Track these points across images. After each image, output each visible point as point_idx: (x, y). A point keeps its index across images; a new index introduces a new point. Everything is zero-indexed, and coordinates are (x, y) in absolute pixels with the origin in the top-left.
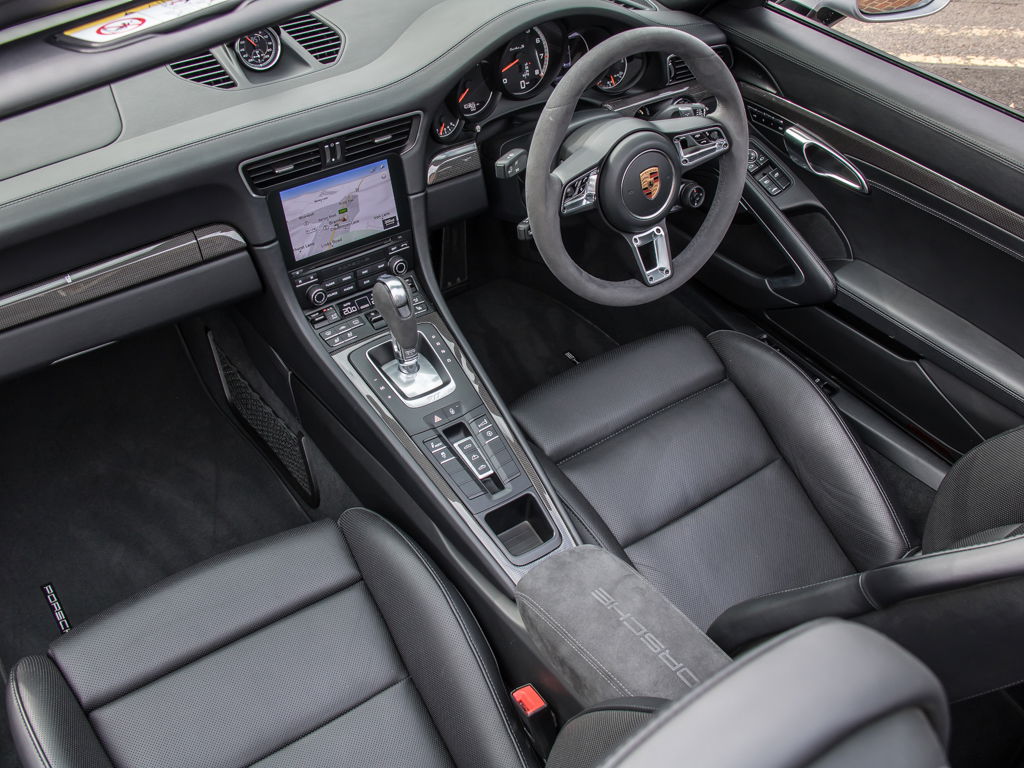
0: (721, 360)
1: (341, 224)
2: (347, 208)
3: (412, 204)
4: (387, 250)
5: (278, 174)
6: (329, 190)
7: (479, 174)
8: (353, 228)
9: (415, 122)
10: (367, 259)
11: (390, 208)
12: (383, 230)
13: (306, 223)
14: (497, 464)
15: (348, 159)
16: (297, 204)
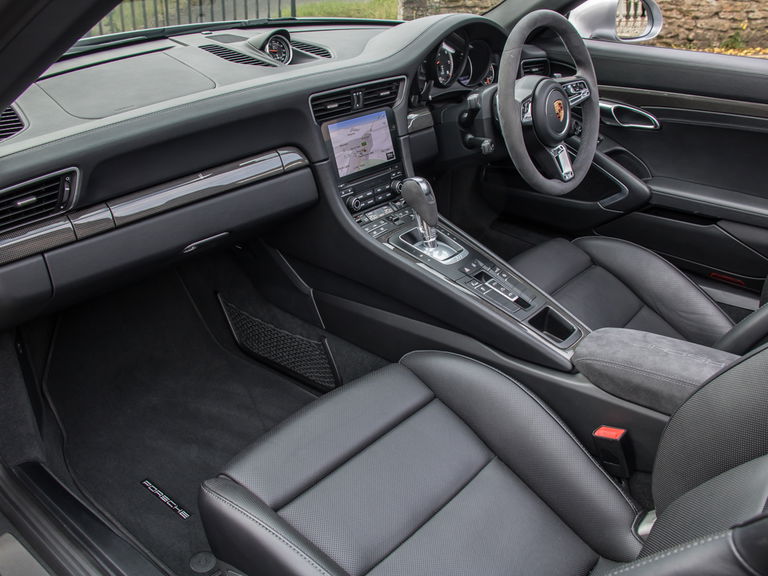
0: (588, 253)
1: (364, 153)
2: (366, 141)
3: (402, 144)
4: (390, 175)
5: (330, 109)
6: (357, 128)
7: (433, 129)
8: (371, 157)
9: (401, 84)
10: (380, 181)
11: (389, 145)
12: (387, 161)
13: (344, 150)
14: (519, 292)
15: (365, 106)
16: (339, 135)
